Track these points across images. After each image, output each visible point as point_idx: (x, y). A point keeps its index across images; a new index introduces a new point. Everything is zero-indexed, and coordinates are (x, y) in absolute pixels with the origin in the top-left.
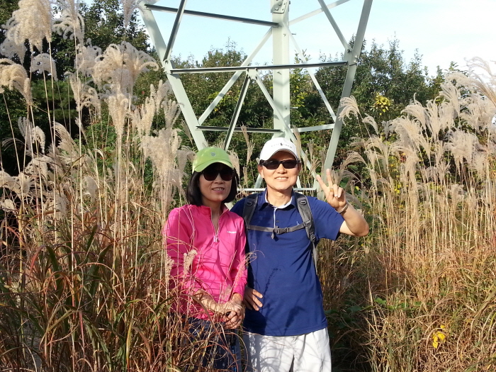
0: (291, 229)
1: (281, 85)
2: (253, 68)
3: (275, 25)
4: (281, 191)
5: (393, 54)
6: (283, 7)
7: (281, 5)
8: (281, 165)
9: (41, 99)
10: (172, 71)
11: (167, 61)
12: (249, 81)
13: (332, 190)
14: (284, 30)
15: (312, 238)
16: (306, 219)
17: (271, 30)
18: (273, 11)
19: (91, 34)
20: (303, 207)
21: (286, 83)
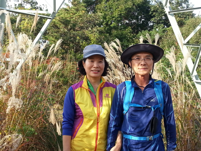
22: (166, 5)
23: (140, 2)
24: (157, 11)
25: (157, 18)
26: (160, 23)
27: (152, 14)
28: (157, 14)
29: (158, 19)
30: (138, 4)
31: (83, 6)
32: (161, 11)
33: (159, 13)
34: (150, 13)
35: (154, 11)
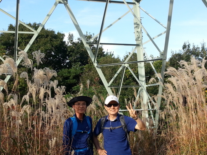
0: (117, 128)
1: (141, 68)
2: (126, 63)
3: (137, 45)
4: (113, 115)
5: (203, 48)
6: (140, 38)
7: (139, 38)
8: (112, 106)
9: (63, 76)
10: (97, 66)
11: (95, 63)
12: (125, 68)
13: (132, 111)
14: (141, 47)
15: (126, 130)
16: (123, 124)
17: (136, 47)
18: (136, 40)
19: (81, 50)
20: (122, 119)
21: (143, 67)
23: (58, 44)
24: (73, 52)
26: (77, 62)
27: (69, 53)
28: (73, 54)
29: (75, 58)
30: (56, 46)
31: (3, 48)
32: (77, 52)
33: (75, 53)
34: (68, 53)
35: (71, 51)
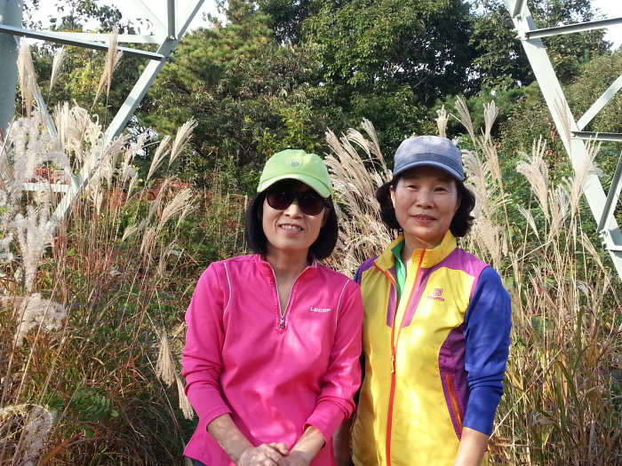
22: (518, 11)
23: (440, 8)
24: (491, 36)
25: (493, 55)
26: (500, 73)
27: (477, 44)
28: (490, 45)
29: (497, 58)
30: (433, 15)
31: (261, 21)
32: (505, 36)
33: (499, 42)
34: (472, 41)
35: (482, 36)
